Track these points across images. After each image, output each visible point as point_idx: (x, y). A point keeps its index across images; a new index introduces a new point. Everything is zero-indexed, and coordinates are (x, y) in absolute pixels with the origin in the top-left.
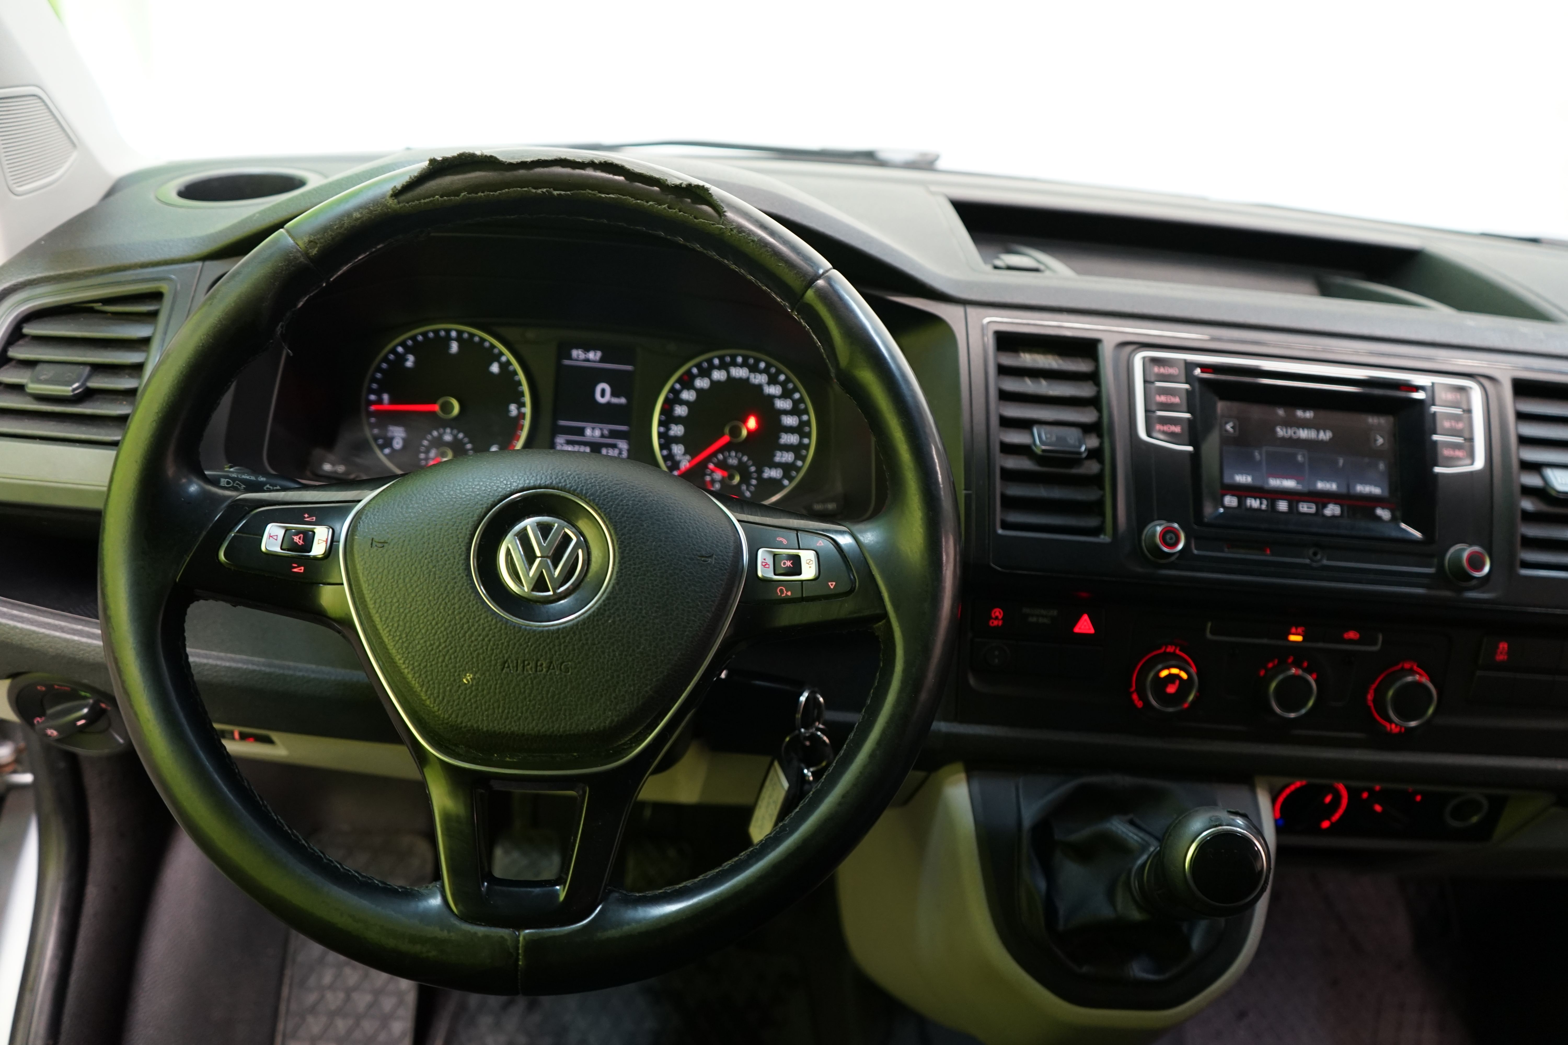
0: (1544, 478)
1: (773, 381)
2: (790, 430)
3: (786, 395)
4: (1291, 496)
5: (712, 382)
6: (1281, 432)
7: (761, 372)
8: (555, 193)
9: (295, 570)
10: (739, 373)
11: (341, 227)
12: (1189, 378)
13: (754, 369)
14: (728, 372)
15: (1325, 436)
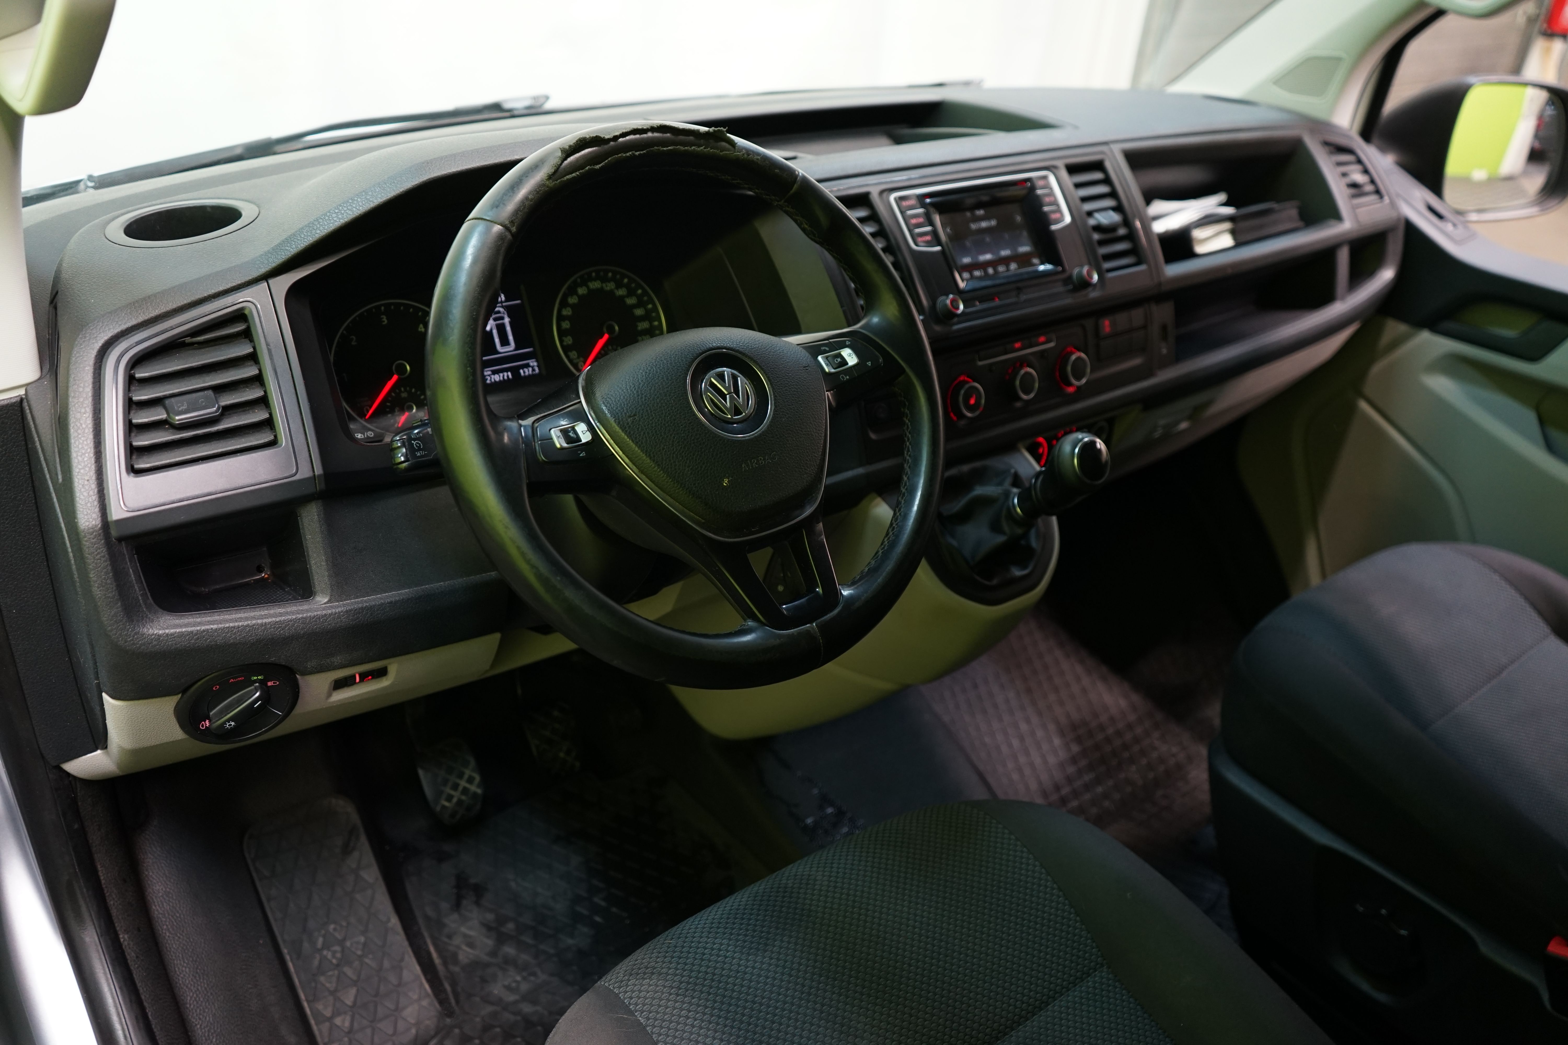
0: (1096, 219)
1: (619, 285)
2: (642, 319)
3: (631, 292)
4: (992, 263)
5: (579, 297)
6: (973, 226)
7: (609, 281)
8: (637, 153)
9: (581, 455)
10: (595, 285)
11: (525, 208)
12: (923, 205)
13: (604, 280)
14: (588, 287)
15: (993, 223)
